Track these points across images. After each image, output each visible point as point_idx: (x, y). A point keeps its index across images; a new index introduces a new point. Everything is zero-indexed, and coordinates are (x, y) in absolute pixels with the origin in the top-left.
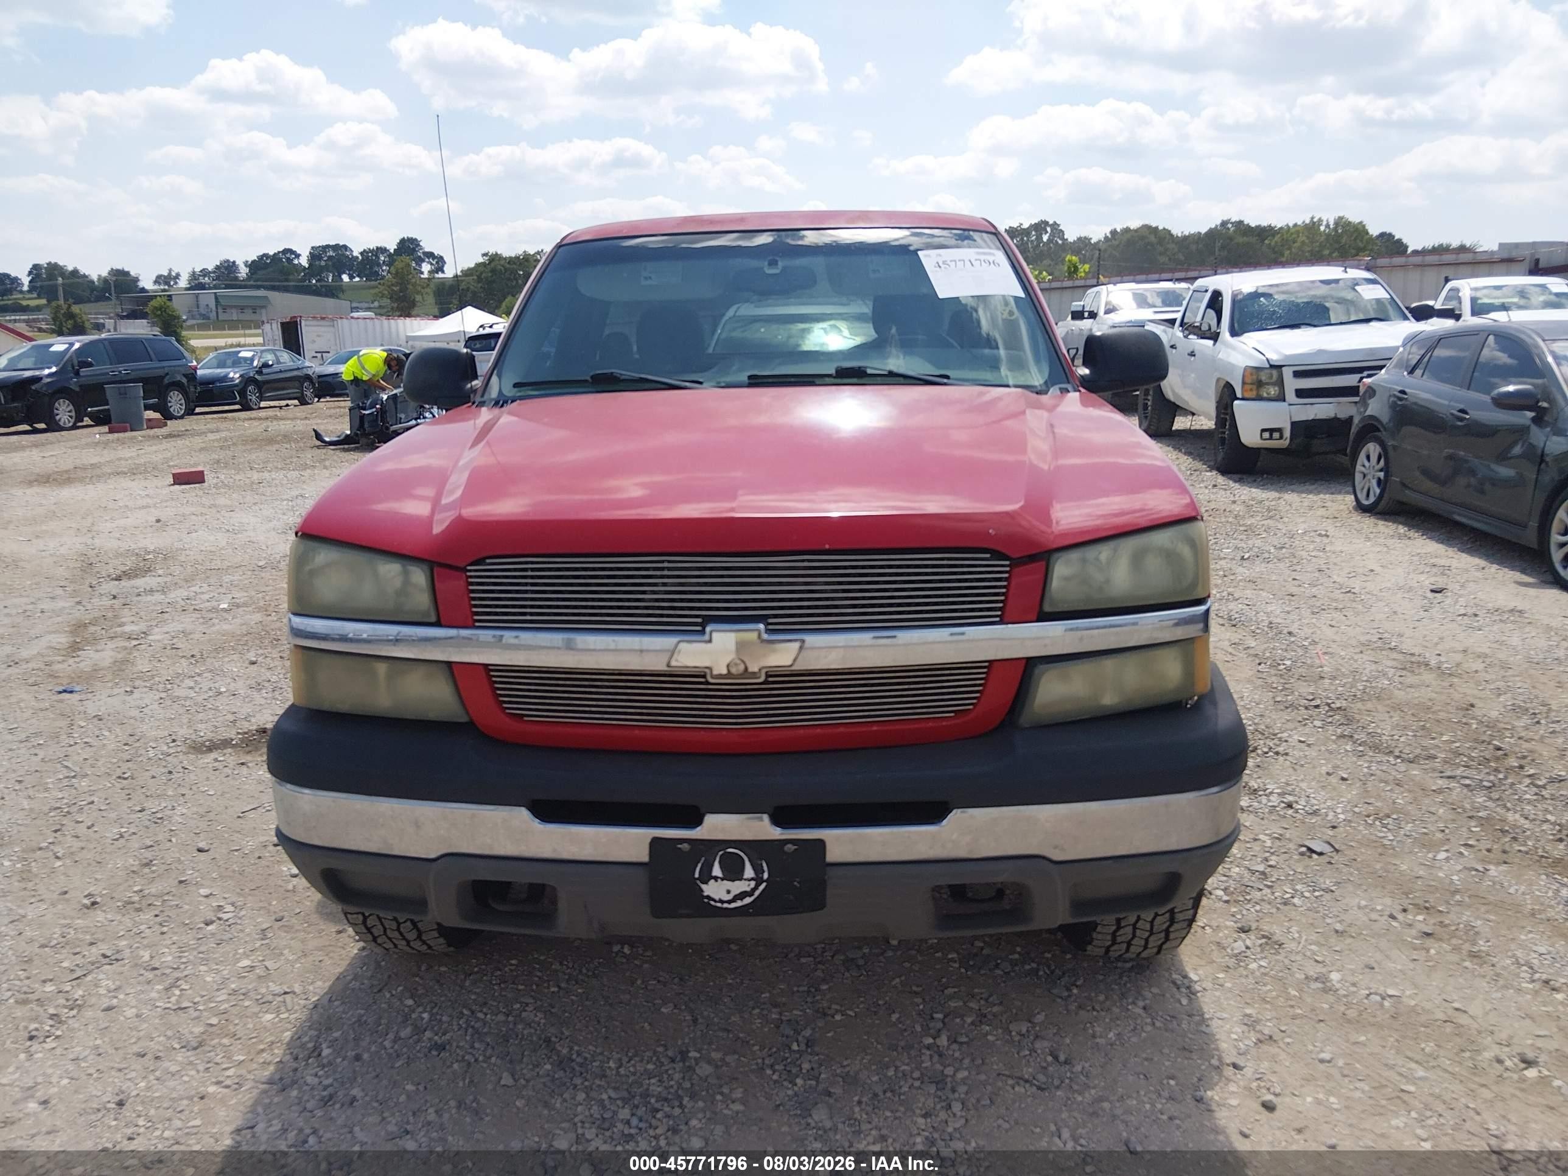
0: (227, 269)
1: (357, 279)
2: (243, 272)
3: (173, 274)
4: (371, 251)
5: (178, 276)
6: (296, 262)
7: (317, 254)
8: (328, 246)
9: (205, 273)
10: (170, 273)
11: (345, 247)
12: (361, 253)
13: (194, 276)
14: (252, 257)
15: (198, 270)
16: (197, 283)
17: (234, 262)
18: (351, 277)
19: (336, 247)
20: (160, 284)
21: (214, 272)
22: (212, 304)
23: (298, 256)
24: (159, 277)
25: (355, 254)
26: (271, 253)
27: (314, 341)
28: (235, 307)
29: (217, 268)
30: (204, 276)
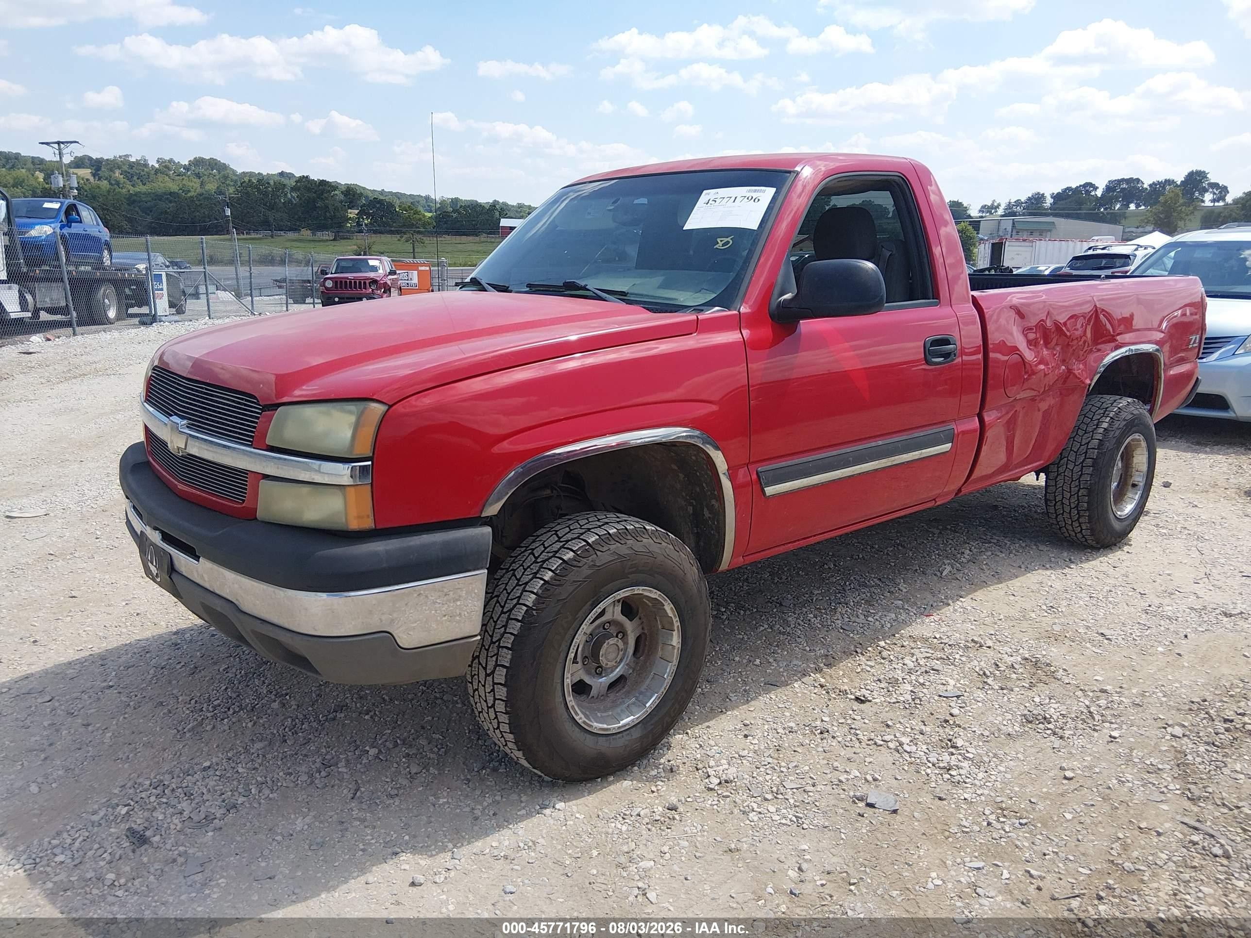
0: (1038, 199)
1: (1143, 207)
2: (1049, 201)
3: (996, 204)
4: (1159, 183)
5: (999, 205)
6: (1093, 193)
7: (1111, 187)
8: (1123, 180)
9: (1018, 203)
10: (993, 204)
11: (1138, 180)
12: (1150, 186)
13: (1009, 206)
14: (1058, 189)
15: (1013, 201)
16: (1010, 212)
17: (1043, 194)
18: (1138, 206)
19: (1129, 181)
20: (983, 212)
21: (1026, 202)
22: (1009, 228)
23: (1096, 188)
24: (984, 207)
25: (1145, 186)
26: (1074, 187)
27: (1013, 259)
28: (1027, 230)
29: (1029, 199)
30: (1017, 206)
